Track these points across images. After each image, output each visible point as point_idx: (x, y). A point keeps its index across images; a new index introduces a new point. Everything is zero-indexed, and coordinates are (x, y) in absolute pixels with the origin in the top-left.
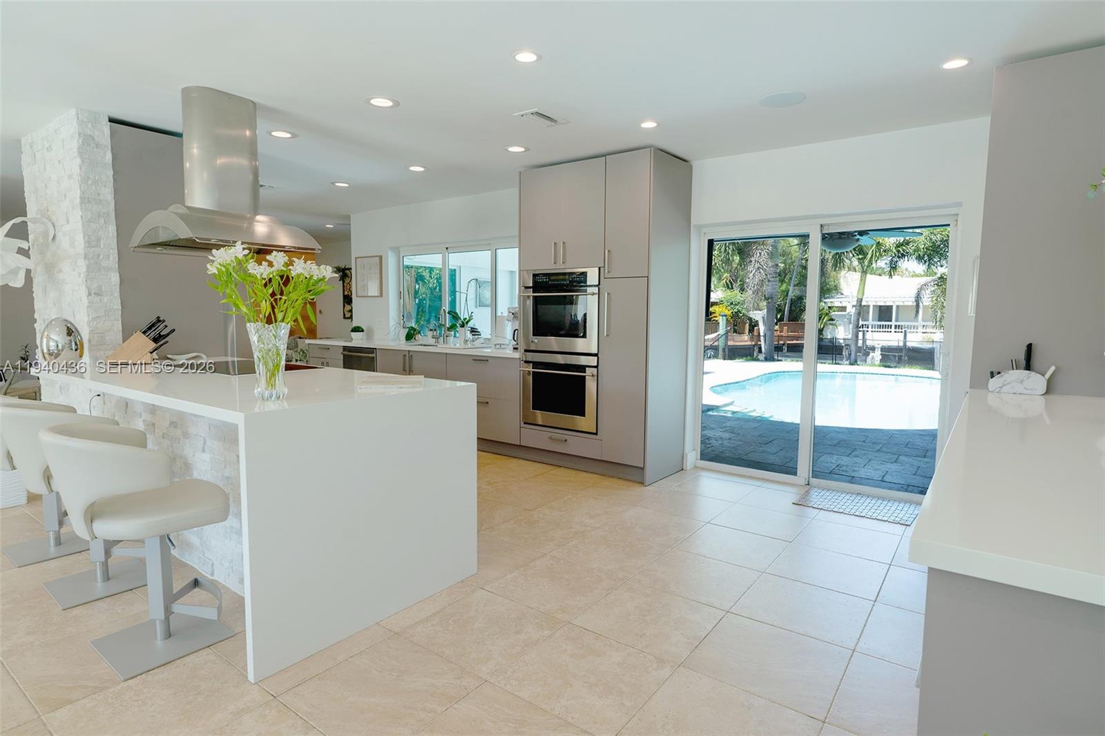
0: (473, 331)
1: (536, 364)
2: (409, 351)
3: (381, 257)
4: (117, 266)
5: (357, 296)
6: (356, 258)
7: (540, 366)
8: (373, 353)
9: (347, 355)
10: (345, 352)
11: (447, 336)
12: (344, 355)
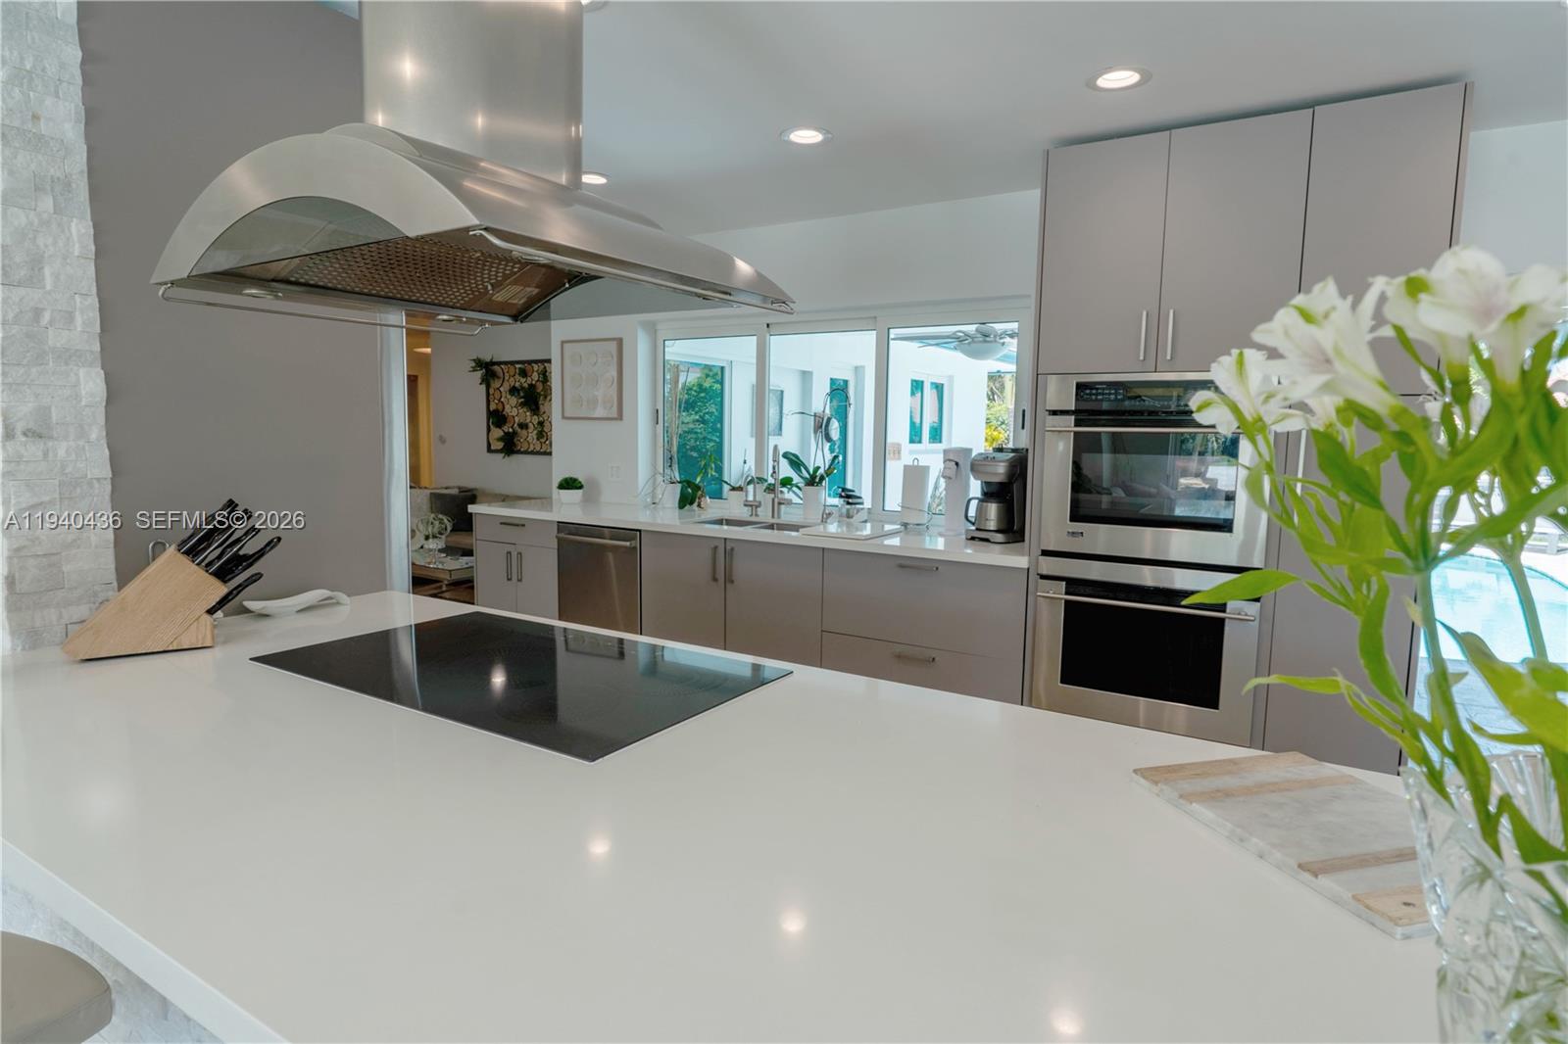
0: (848, 497)
1: (1074, 585)
2: (725, 539)
3: (620, 341)
4: (97, 347)
5: (564, 417)
6: (563, 342)
7: (1088, 590)
8: (634, 538)
9: (565, 540)
10: (562, 535)
11: (780, 504)
12: (559, 540)
